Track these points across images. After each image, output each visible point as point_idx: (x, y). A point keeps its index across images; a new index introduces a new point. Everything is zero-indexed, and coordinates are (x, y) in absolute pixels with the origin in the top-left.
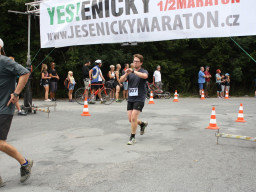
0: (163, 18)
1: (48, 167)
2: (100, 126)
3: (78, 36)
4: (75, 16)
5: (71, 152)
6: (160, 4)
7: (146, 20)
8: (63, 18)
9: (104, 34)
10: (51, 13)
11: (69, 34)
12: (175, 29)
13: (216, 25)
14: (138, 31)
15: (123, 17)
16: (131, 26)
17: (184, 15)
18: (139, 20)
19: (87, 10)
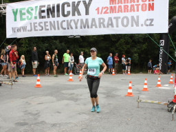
0: (100, 19)
1: (25, 127)
2: (51, 94)
3: (35, 30)
4: (34, 15)
5: (37, 114)
6: (98, 9)
7: (87, 20)
8: (24, 17)
9: (55, 29)
10: (15, 13)
11: (29, 28)
12: (108, 27)
13: (137, 25)
14: (81, 28)
15: (70, 17)
16: (76, 24)
17: (115, 18)
18: (82, 20)
19: (43, 11)
